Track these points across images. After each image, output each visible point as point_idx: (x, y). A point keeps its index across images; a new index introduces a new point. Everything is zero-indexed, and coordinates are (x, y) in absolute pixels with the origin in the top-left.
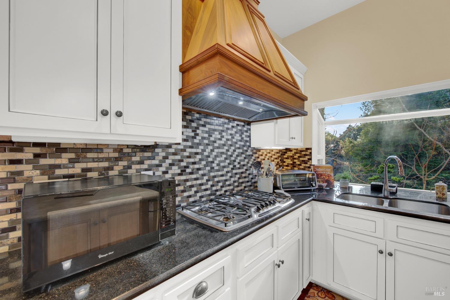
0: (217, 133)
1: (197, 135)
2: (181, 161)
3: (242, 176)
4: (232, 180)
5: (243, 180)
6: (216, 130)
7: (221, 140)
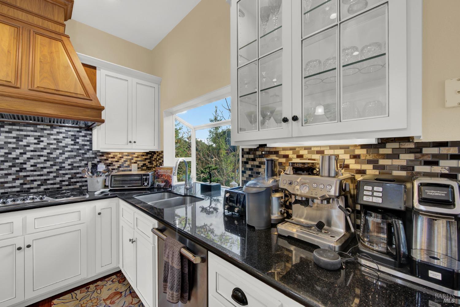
3: (76, 176)
4: (58, 180)
5: (78, 180)
6: (29, 136)
7: (39, 144)
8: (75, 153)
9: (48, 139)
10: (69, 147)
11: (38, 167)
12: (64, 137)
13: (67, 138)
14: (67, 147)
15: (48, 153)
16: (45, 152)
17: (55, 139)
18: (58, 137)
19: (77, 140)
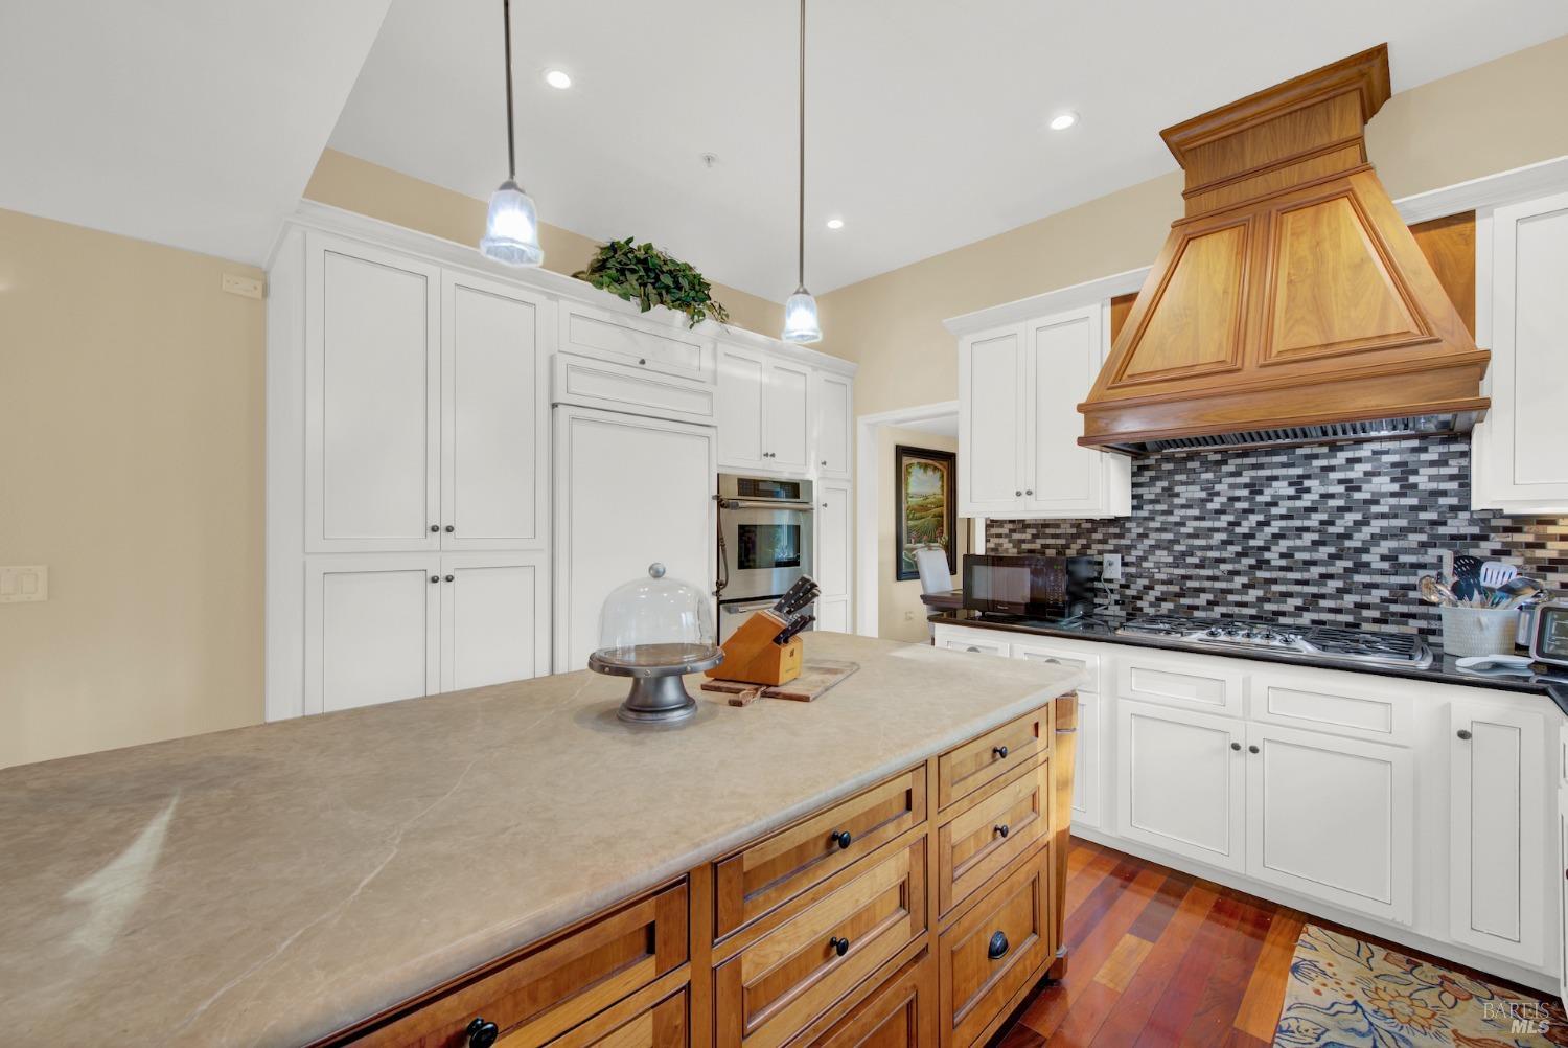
0: (1285, 484)
1: (1218, 494)
2: (1176, 541)
3: (1406, 595)
4: (1349, 600)
5: (1414, 609)
6: (1276, 478)
7: (1298, 498)
8: (1402, 523)
9: (1323, 484)
10: (1382, 501)
11: (1297, 561)
12: (1366, 474)
13: (1379, 474)
14: (1376, 502)
15: (1322, 523)
16: (1314, 520)
17: (1341, 482)
18: (1350, 475)
19: (1412, 479)
